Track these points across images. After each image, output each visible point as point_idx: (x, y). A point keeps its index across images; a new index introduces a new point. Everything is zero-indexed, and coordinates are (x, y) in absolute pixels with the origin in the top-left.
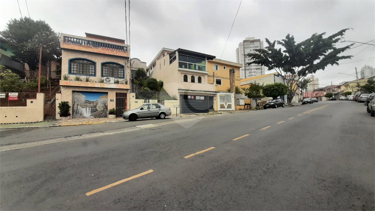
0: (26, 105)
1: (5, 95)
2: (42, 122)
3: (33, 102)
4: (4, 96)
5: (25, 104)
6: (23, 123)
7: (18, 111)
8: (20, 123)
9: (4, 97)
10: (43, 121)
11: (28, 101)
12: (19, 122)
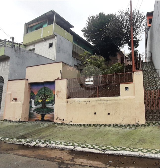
0: (119, 95)
1: (92, 79)
2: (144, 125)
3: (128, 88)
4: (92, 81)
5: (117, 93)
6: (117, 125)
7: (110, 105)
8: (114, 126)
9: (92, 83)
10: (147, 124)
11: (122, 87)
12: (112, 123)
